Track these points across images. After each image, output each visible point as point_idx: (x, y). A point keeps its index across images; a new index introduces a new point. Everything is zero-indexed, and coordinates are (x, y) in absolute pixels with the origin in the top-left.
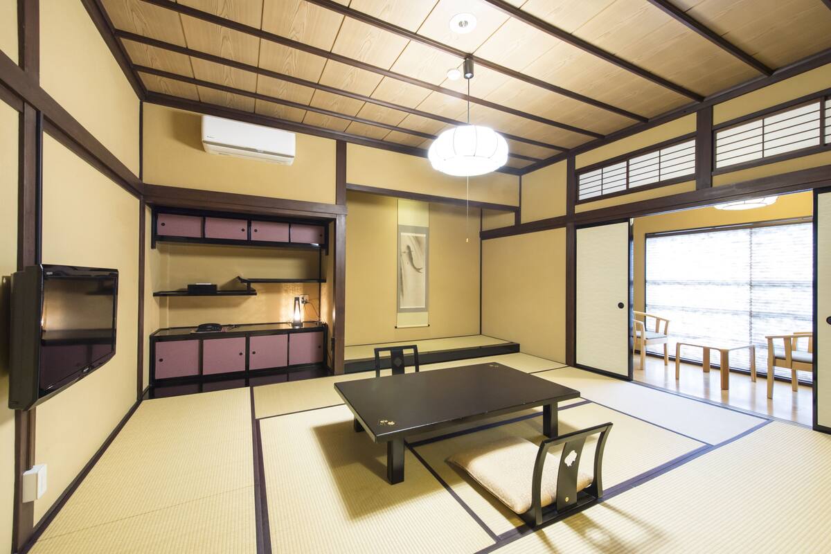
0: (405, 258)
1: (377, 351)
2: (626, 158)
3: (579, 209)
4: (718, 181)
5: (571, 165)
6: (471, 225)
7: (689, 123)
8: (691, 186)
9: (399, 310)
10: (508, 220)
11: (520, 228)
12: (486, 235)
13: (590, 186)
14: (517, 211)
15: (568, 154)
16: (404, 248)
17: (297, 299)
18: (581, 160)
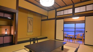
0: (29, 23)
1: (30, 39)
2: (63, 10)
3: (57, 17)
4: (75, 14)
5: (56, 10)
6: (40, 19)
7: (72, 6)
8: (72, 15)
9: (27, 32)
10: (46, 18)
11: (48, 19)
12: (42, 20)
13: (58, 14)
14: (47, 17)
15: (56, 9)
16: (29, 21)
17: (6, 29)
18: (57, 10)
